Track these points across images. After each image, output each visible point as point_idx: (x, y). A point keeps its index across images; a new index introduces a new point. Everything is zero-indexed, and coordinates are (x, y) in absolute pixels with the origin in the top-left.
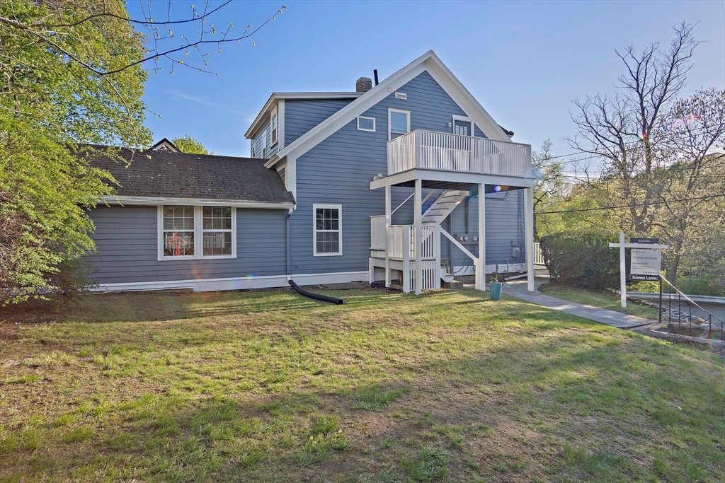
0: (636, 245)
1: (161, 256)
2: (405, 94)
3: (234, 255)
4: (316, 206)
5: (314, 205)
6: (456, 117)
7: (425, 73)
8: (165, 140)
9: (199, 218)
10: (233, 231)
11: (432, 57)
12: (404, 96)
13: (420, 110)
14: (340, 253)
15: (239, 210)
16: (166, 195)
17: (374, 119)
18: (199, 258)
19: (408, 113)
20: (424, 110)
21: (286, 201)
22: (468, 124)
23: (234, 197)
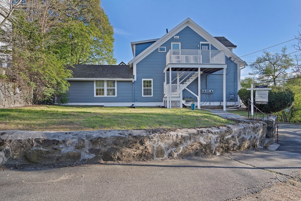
0: (257, 89)
1: (95, 96)
2: (179, 36)
3: (116, 96)
4: (143, 80)
5: (142, 79)
6: (201, 43)
7: (188, 27)
8: (122, 62)
9: (105, 84)
10: (116, 88)
11: (189, 20)
12: (178, 37)
13: (185, 41)
14: (152, 96)
15: (118, 81)
16: (96, 77)
17: (165, 47)
18: (106, 96)
19: (180, 43)
20: (187, 41)
21: (132, 78)
22: (208, 45)
23: (115, 77)
